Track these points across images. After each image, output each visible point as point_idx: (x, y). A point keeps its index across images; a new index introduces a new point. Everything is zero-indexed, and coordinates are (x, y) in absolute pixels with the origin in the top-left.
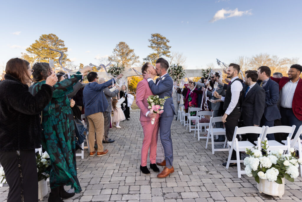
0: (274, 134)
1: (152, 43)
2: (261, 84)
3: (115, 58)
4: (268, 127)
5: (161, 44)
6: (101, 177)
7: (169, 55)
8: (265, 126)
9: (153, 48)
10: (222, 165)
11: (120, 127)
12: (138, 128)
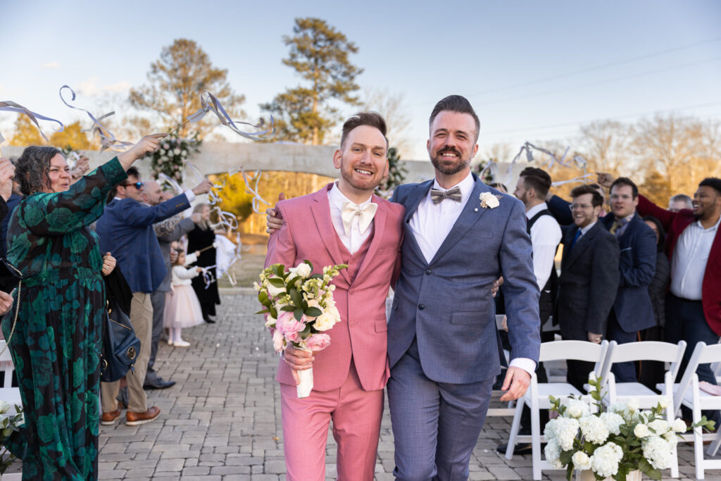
0: (637, 363)
1: (296, 52)
2: (614, 227)
3: (154, 96)
4: (614, 343)
5: (328, 58)
6: (150, 476)
7: (356, 99)
8: (609, 341)
9: (298, 70)
10: (495, 451)
11: (186, 344)
12: (245, 347)
